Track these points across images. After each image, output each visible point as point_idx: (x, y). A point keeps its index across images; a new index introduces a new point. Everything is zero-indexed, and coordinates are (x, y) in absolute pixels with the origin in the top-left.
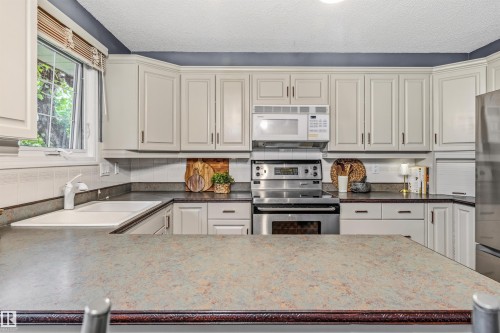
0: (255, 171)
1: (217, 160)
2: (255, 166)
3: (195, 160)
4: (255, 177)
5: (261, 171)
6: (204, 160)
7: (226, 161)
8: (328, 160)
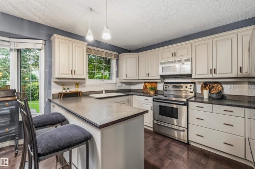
0: (165, 86)
1: (153, 82)
2: (165, 85)
3: (146, 82)
4: (165, 89)
5: (167, 87)
6: (149, 82)
7: (156, 83)
8: (199, 82)
